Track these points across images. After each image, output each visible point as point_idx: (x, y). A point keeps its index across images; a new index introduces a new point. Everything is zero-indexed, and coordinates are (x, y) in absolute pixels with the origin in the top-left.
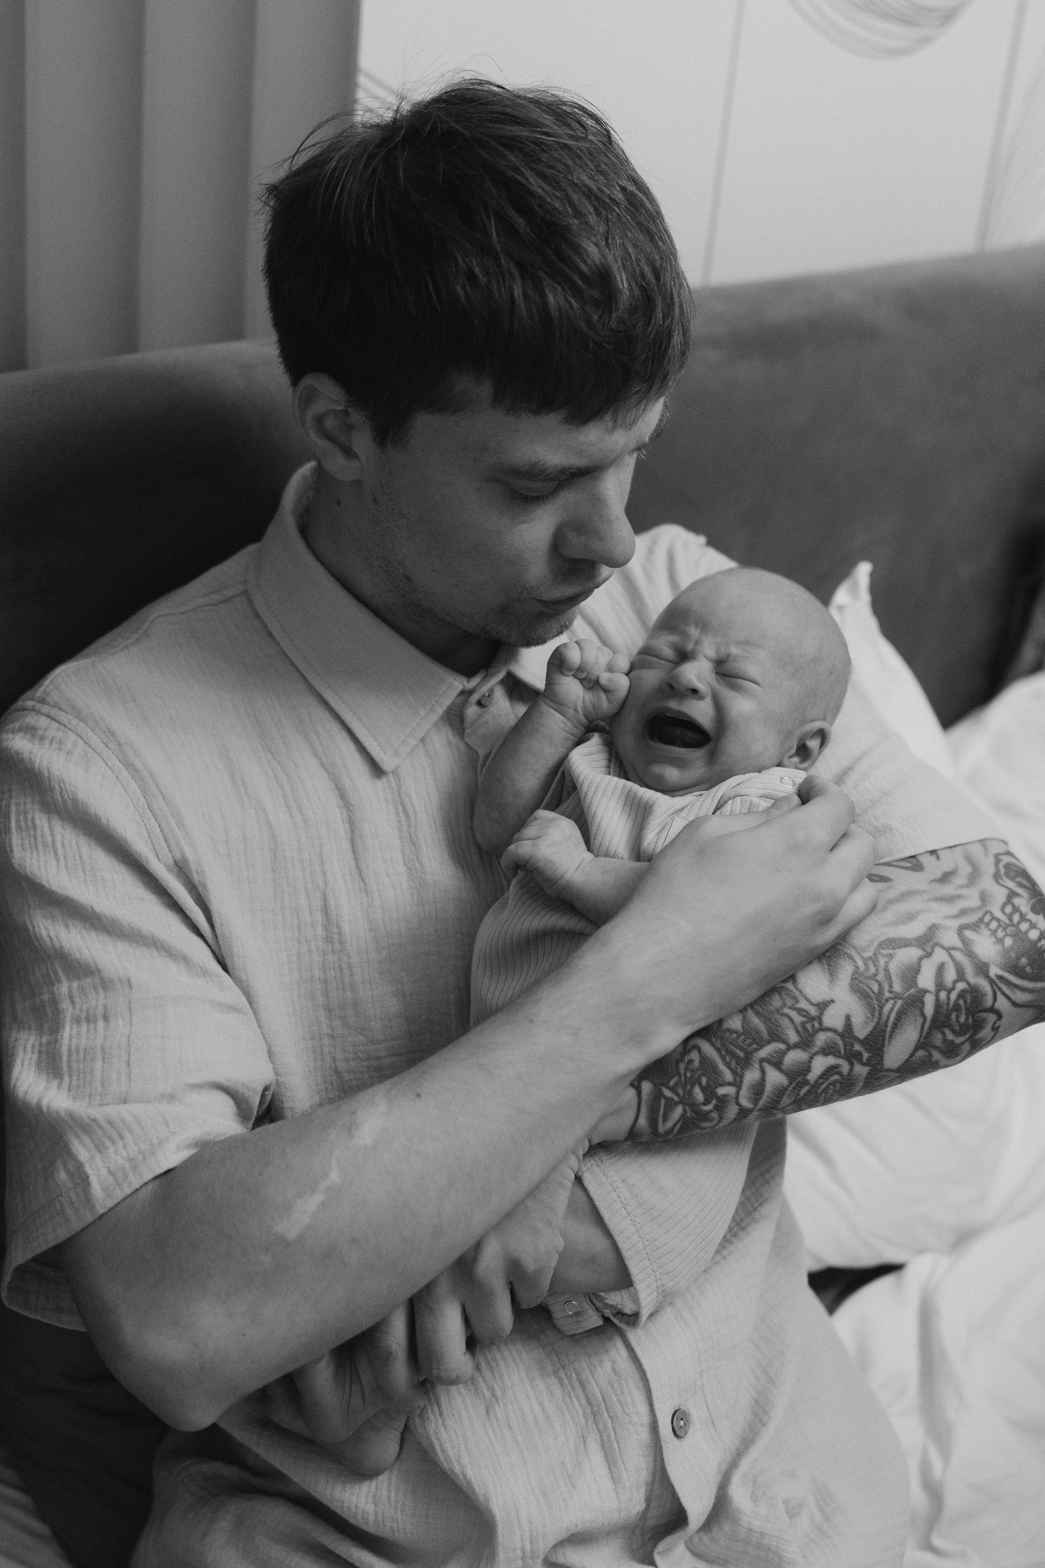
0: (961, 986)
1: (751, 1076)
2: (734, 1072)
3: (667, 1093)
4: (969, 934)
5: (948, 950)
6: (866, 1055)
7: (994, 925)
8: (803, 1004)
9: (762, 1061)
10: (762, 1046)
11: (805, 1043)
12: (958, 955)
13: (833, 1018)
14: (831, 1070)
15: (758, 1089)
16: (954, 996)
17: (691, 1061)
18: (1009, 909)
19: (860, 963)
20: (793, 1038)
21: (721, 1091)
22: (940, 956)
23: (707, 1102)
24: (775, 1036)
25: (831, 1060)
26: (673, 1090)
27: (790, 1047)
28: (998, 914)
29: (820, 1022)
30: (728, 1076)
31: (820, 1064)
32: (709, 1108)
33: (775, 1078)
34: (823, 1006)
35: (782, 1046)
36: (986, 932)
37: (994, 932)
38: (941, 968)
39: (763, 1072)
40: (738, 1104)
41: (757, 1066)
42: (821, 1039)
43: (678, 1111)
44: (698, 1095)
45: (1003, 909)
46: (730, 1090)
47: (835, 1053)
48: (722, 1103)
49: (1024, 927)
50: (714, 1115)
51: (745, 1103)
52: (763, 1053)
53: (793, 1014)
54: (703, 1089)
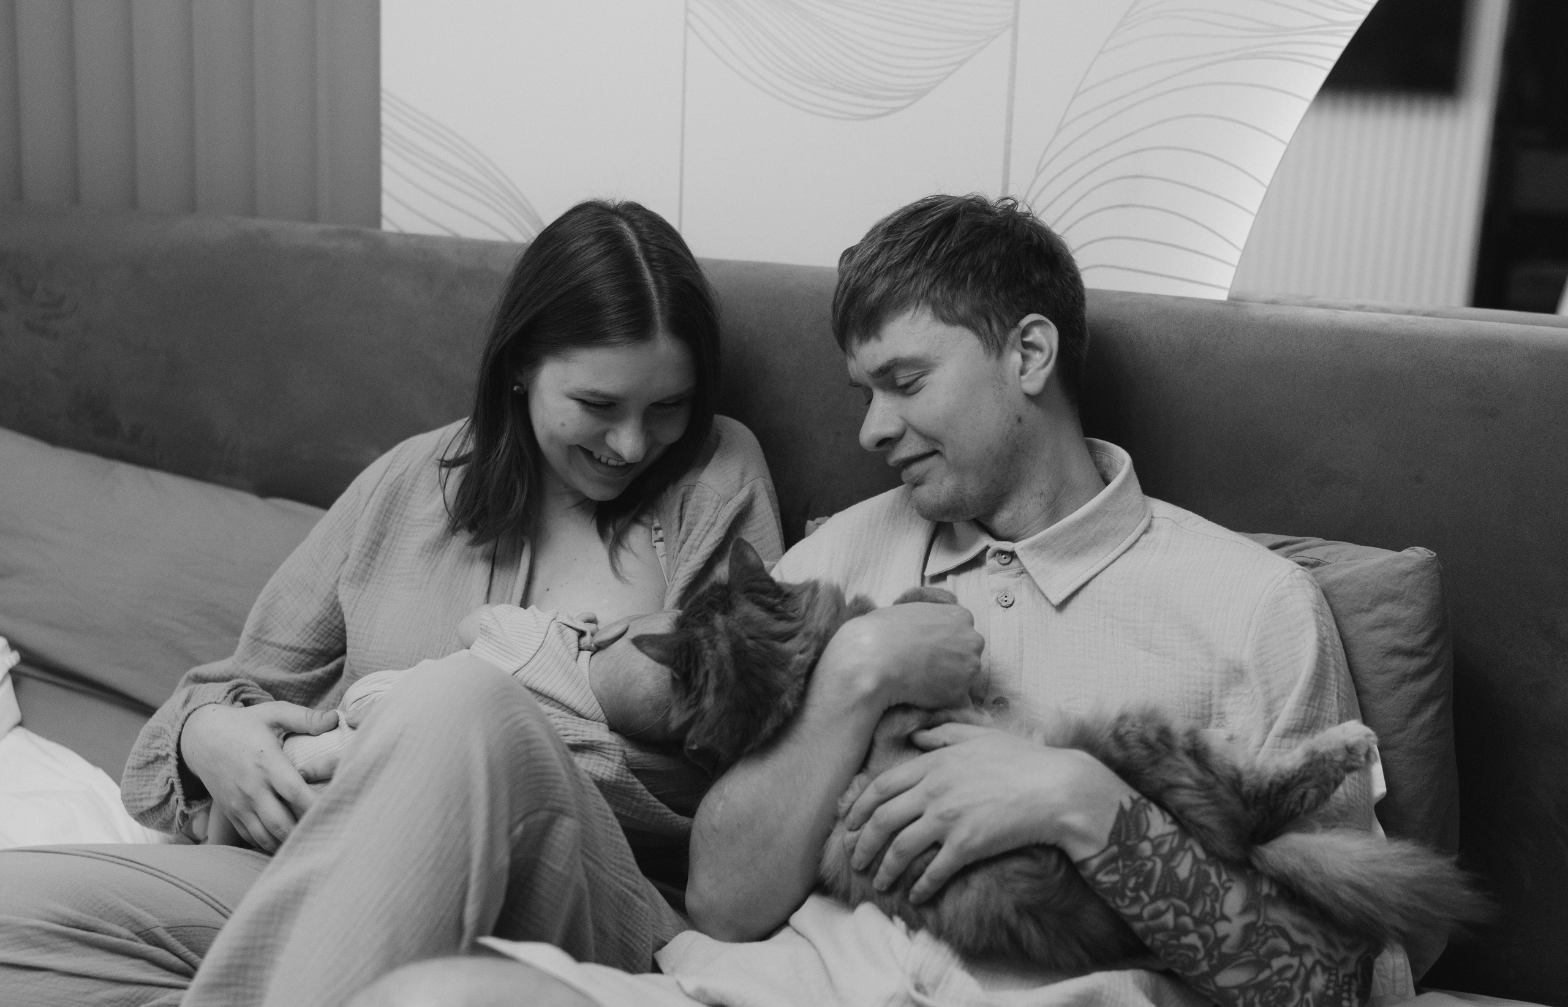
0: (1287, 984)
1: (1161, 905)
2: (1156, 893)
3: (1120, 863)
4: (1318, 969)
5: (1302, 964)
6: (1214, 962)
7: (1333, 978)
8: (1217, 906)
9: (1173, 905)
10: (1179, 898)
11: (1199, 922)
12: (1302, 971)
13: (1222, 928)
14: (1192, 948)
15: (1158, 914)
16: (1279, 984)
17: (1145, 865)
18: (1346, 979)
19: (1260, 923)
20: (1197, 912)
21: (1143, 894)
22: (1295, 961)
23: (1132, 890)
24: (1191, 902)
25: (1199, 944)
26: (1125, 866)
27: (1190, 915)
28: (1341, 974)
29: (1214, 923)
30: (1153, 891)
31: (1192, 939)
32: (1129, 894)
33: (1169, 919)
34: (1225, 918)
35: (1187, 909)
36: (1326, 977)
37: (1329, 981)
38: (1288, 967)
39: (1167, 910)
40: (1142, 909)
41: (1168, 903)
42: (1207, 929)
43: (1115, 878)
44: (1132, 883)
45: (1345, 976)
46: (1146, 899)
47: (1205, 943)
48: (1137, 900)
49: (1345, 995)
50: (1127, 901)
51: (1146, 914)
52: (1178, 902)
53: (1208, 903)
54: (1136, 883)
